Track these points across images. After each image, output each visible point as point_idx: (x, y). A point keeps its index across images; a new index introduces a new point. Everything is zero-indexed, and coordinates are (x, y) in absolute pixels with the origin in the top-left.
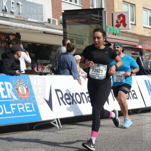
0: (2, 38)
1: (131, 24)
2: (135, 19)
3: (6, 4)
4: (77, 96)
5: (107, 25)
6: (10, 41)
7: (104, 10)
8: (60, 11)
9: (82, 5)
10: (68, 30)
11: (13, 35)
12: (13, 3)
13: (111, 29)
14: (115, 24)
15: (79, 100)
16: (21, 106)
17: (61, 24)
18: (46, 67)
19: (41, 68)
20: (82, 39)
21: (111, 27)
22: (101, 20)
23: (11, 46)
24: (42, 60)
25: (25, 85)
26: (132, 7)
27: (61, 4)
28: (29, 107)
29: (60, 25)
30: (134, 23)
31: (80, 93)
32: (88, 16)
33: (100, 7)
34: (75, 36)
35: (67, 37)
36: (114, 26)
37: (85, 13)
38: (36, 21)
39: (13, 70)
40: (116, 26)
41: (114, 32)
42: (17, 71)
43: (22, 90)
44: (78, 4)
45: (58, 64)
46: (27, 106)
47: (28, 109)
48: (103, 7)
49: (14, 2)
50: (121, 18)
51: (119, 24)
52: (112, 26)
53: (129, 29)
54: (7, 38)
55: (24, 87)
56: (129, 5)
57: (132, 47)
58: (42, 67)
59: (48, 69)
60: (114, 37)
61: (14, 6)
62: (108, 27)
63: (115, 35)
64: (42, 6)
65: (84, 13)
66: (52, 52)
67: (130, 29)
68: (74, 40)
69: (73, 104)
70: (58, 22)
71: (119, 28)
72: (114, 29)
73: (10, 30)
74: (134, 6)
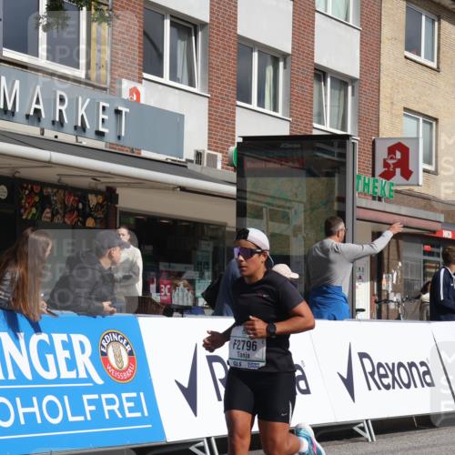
0: (68, 200)
1: (425, 171)
2: (436, 156)
3: (85, 110)
5: (357, 173)
6: (87, 209)
8: (229, 131)
9: (291, 116)
10: (250, 183)
11: (96, 192)
12: (104, 108)
13: (368, 185)
14: (380, 169)
17: (232, 165)
18: (181, 284)
19: (168, 286)
21: (369, 179)
22: (342, 160)
23: (90, 223)
24: (172, 264)
25: (127, 344)
26: (428, 126)
27: (234, 113)
28: (131, 404)
29: (227, 169)
30: (432, 168)
34: (270, 200)
35: (248, 202)
36: (377, 177)
38: (162, 157)
40: (382, 176)
41: (376, 193)
44: (279, 114)
49: (107, 105)
50: (398, 155)
51: (391, 169)
52: (370, 176)
53: (418, 185)
54: (80, 201)
55: (122, 348)
56: (421, 119)
57: (426, 233)
58: (171, 284)
59: (188, 290)
60: (376, 205)
61: (106, 117)
62: (359, 177)
63: (380, 199)
64: (182, 117)
66: (203, 242)
67: (421, 183)
68: (264, 210)
70: (223, 160)
71: (391, 181)
72: (376, 184)
73: (90, 180)
74: (434, 123)
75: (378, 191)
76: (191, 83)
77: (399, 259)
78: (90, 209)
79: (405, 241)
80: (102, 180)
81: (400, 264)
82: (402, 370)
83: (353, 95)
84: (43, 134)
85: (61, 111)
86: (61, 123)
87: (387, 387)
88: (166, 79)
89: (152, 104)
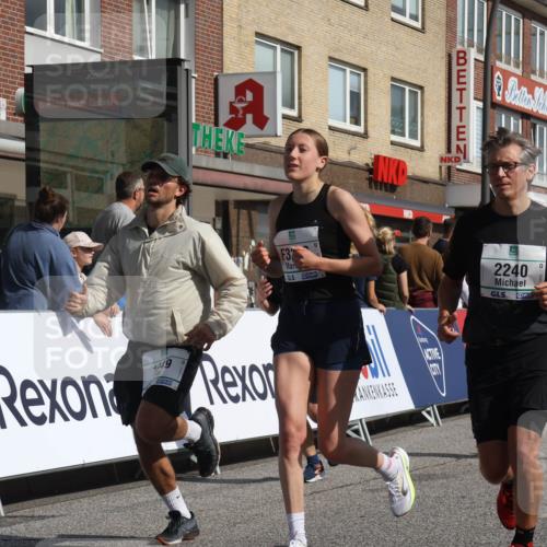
1: (285, 117)
2: (300, 98)
4: (71, 390)
5: (194, 121)
7: (186, 65)
8: (16, 67)
9: (102, 47)
10: (43, 139)
13: (209, 137)
14: (225, 116)
15: (77, 407)
17: (20, 115)
20: (97, 172)
21: (209, 128)
26: (288, 57)
27: (23, 43)
29: (14, 120)
30: (294, 113)
31: (83, 378)
34: (71, 163)
35: (42, 165)
36: (221, 126)
40: (227, 125)
41: (220, 148)
44: (86, 44)
48: (182, 56)
50: (249, 96)
51: (240, 116)
52: (212, 125)
53: (276, 136)
56: (279, 47)
60: (220, 163)
62: (197, 127)
63: (225, 156)
67: (281, 134)
68: (69, 176)
69: (52, 420)
70: (8, 108)
71: (239, 131)
72: (220, 136)
74: (296, 53)
75: (224, 146)
77: (252, 236)
79: (260, 212)
81: (253, 243)
82: (255, 374)
83: (187, 16)
87: (235, 399)
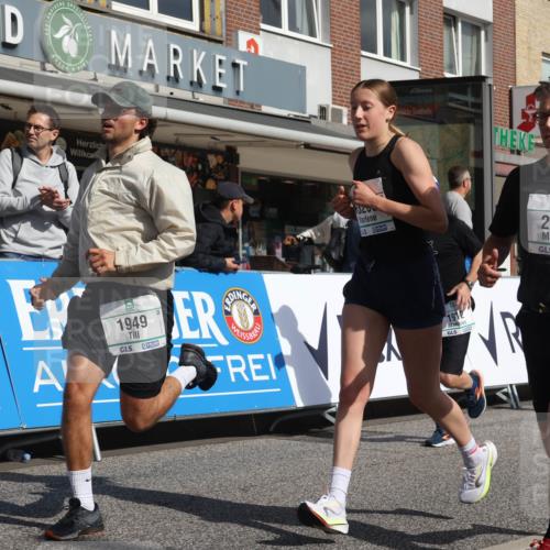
0: (187, 161)
3: (202, 65)
6: (207, 171)
7: (490, 81)
9: (420, 66)
11: (216, 152)
12: (220, 61)
13: (506, 137)
14: (518, 120)
16: (236, 364)
21: (505, 130)
22: (478, 111)
23: (211, 185)
25: (252, 302)
27: (359, 64)
28: (259, 367)
32: (439, 99)
33: (473, 74)
36: (515, 129)
37: (430, 91)
38: (284, 113)
39: (218, 255)
41: (514, 146)
42: (229, 261)
43: (243, 314)
44: (407, 64)
45: (343, 241)
46: (255, 362)
47: (258, 372)
48: (483, 73)
49: (223, 58)
52: (508, 128)
54: (198, 162)
55: (246, 306)
60: (515, 159)
61: (223, 71)
62: (497, 129)
63: (519, 153)
64: (303, 69)
65: (427, 91)
69: (389, 359)
70: (348, 115)
71: (530, 133)
72: (515, 137)
73: (208, 139)
75: (517, 144)
76: (312, 33)
78: (210, 170)
80: (222, 139)
83: (486, 40)
84: (157, 91)
85: (175, 66)
86: (176, 78)
88: (285, 29)
89: (272, 56)
